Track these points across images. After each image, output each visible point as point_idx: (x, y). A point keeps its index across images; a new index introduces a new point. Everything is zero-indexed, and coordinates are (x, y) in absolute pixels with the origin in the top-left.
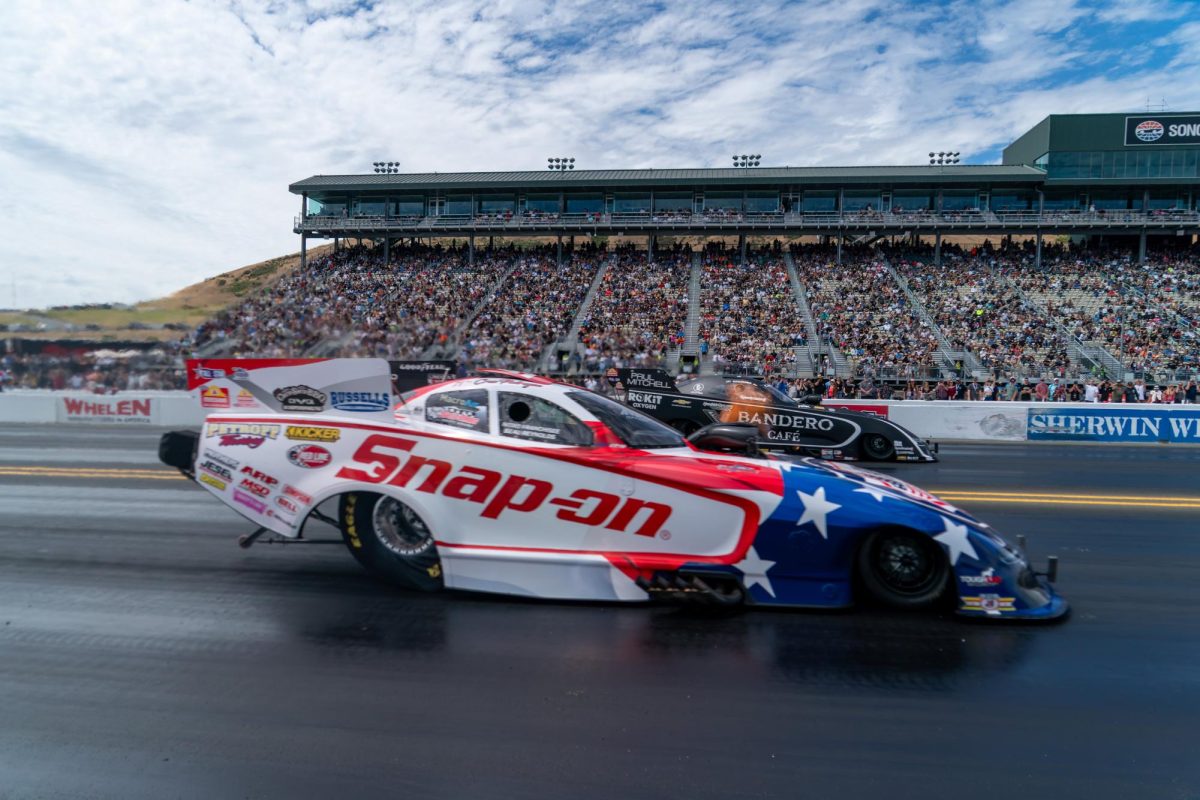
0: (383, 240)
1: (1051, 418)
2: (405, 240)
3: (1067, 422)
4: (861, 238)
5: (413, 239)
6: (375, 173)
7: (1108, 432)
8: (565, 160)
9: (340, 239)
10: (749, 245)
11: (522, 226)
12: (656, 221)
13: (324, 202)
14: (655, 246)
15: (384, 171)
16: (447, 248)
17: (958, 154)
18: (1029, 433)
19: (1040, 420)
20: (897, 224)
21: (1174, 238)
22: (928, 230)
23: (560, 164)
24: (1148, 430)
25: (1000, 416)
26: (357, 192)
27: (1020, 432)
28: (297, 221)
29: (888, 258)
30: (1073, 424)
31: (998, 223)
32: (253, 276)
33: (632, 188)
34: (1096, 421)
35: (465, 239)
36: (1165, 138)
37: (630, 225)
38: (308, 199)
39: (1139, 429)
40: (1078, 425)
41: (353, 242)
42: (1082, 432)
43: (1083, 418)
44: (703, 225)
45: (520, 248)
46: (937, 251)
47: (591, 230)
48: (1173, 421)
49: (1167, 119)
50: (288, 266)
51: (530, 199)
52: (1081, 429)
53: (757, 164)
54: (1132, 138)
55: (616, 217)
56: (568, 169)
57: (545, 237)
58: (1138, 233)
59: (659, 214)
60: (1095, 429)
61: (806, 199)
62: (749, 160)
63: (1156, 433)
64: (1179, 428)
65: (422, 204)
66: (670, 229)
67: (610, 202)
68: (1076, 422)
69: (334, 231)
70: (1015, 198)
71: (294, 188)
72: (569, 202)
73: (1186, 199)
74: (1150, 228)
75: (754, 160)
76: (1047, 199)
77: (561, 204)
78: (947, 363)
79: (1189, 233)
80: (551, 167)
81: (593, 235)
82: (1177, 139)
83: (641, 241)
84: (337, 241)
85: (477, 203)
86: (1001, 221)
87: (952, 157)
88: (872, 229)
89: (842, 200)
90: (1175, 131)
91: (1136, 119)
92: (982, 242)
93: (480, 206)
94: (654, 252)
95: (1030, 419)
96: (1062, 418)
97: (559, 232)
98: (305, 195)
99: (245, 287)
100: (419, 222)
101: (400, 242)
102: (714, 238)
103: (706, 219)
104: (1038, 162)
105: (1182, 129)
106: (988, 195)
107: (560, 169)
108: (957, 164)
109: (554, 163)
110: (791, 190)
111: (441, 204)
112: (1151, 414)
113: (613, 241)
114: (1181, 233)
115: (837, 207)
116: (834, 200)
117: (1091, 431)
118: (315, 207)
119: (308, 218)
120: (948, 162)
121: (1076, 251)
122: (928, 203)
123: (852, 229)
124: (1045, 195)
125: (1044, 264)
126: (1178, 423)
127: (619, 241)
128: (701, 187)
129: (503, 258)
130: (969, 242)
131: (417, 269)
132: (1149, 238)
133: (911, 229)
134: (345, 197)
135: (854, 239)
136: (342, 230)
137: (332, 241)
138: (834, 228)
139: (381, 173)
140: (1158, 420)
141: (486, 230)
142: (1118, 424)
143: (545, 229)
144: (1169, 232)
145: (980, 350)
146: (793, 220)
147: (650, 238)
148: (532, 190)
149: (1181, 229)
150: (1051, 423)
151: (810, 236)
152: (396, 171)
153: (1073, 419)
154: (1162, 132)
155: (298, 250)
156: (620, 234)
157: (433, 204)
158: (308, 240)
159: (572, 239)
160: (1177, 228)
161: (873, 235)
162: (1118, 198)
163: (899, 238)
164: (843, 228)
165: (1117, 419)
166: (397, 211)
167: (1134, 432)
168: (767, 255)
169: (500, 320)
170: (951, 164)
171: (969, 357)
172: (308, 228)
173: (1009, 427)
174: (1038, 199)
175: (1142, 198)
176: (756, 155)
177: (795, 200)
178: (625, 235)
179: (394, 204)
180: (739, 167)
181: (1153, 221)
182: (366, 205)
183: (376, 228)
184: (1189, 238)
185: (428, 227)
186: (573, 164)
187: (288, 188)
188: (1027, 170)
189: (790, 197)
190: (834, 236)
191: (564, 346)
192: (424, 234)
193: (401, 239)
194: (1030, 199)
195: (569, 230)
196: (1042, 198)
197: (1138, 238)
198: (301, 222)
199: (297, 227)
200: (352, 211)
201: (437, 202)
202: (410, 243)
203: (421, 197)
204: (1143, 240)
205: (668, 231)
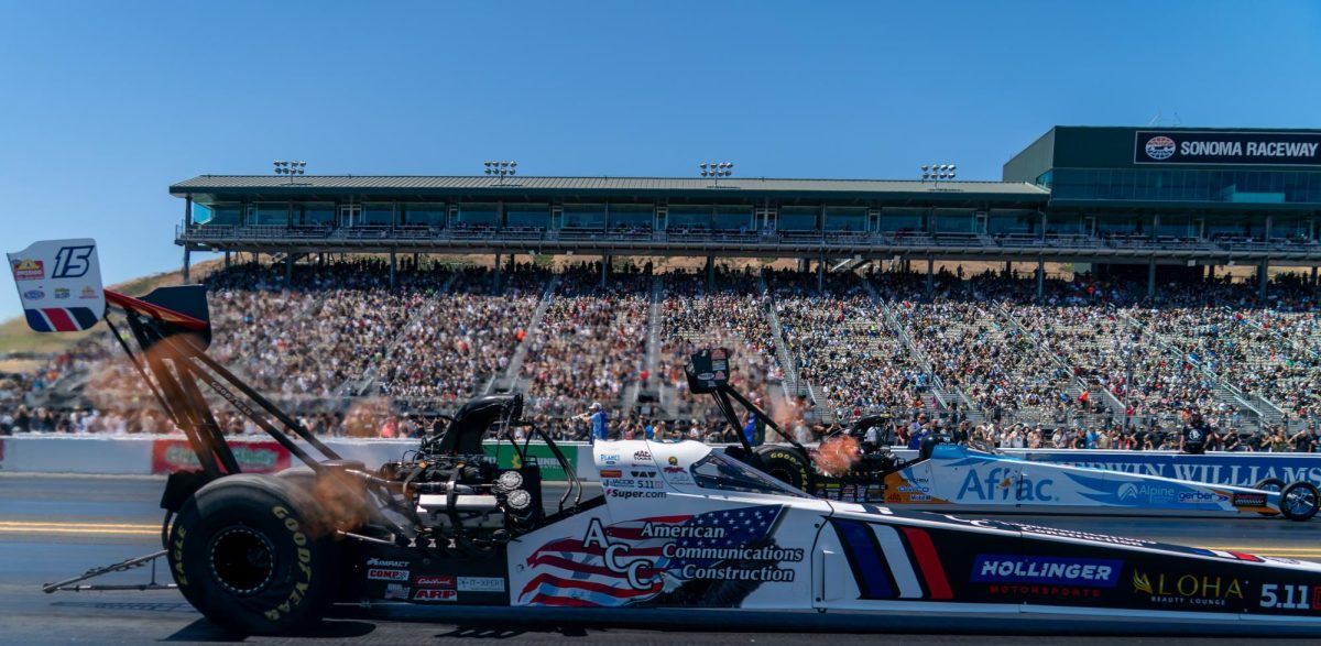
0: (285, 255)
2: (312, 255)
4: (845, 263)
5: (321, 256)
6: (278, 174)
8: (505, 165)
9: (233, 254)
10: (717, 268)
11: (452, 241)
12: (610, 238)
13: (214, 208)
14: (609, 266)
15: (286, 171)
17: (954, 169)
20: (886, 247)
21: (1185, 268)
22: (919, 255)
23: (499, 168)
26: (253, 197)
28: (180, 231)
29: (875, 286)
31: (997, 249)
33: (582, 199)
35: (384, 256)
36: (1177, 157)
37: (580, 243)
38: (193, 204)
41: (247, 257)
44: (665, 243)
45: (448, 268)
46: (931, 280)
47: (535, 249)
49: (1179, 136)
51: (463, 209)
53: (728, 174)
54: (1143, 156)
55: (565, 233)
56: (508, 174)
57: (480, 255)
58: (1146, 261)
59: (614, 231)
61: (784, 216)
62: (719, 171)
65: (333, 213)
66: (627, 247)
67: (558, 214)
69: (225, 243)
70: (1016, 220)
71: (174, 190)
72: (509, 214)
73: (1198, 225)
74: (1158, 257)
75: (725, 170)
76: (1051, 221)
77: (499, 216)
79: (1201, 263)
80: (488, 172)
81: (537, 253)
82: (1190, 158)
83: (594, 261)
84: (228, 259)
85: (399, 213)
86: (1000, 246)
87: (947, 172)
88: (857, 252)
89: (824, 217)
90: (1187, 149)
91: (1146, 135)
92: (981, 270)
93: (403, 217)
94: (607, 274)
97: (499, 250)
98: (189, 200)
100: (329, 234)
101: (305, 258)
102: (676, 261)
103: (669, 236)
104: (1043, 179)
105: (1195, 147)
106: (986, 216)
107: (500, 175)
108: (953, 179)
109: (493, 168)
110: (767, 204)
111: (356, 213)
113: (559, 262)
114: (1192, 263)
115: (819, 226)
116: (815, 217)
118: (203, 215)
119: (192, 228)
120: (944, 176)
122: (920, 224)
123: (835, 252)
124: (1049, 218)
127: (567, 261)
128: (663, 199)
131: (324, 293)
132: (1160, 267)
133: (901, 253)
134: (240, 202)
135: (837, 263)
136: (235, 243)
137: (222, 255)
138: (816, 251)
139: (283, 174)
141: (410, 246)
143: (482, 246)
144: (1179, 262)
146: (769, 239)
147: (604, 259)
148: (466, 198)
149: (1192, 259)
151: (787, 260)
152: (302, 172)
154: (1173, 149)
155: (180, 266)
156: (569, 253)
157: (346, 213)
158: (192, 254)
159: (512, 257)
160: (1188, 257)
161: (858, 259)
162: (1125, 223)
163: (887, 265)
164: (825, 251)
166: (302, 220)
170: (946, 179)
171: (963, 399)
172: (193, 240)
174: (1040, 222)
175: (1151, 223)
176: (727, 164)
177: (771, 217)
178: (574, 254)
179: (298, 213)
180: (708, 176)
181: (1164, 248)
182: (265, 212)
183: (276, 240)
184: (1201, 269)
185: (340, 240)
186: (516, 168)
187: (168, 190)
188: (1029, 188)
189: (766, 214)
190: (815, 259)
191: (502, 384)
192: (335, 249)
193: (308, 254)
194: (1032, 221)
195: (508, 247)
196: (1045, 220)
197: (1146, 267)
198: (184, 231)
199: (179, 237)
200: (247, 220)
201: (351, 210)
202: (318, 259)
203: (332, 203)
204: (1152, 268)
205: (626, 251)
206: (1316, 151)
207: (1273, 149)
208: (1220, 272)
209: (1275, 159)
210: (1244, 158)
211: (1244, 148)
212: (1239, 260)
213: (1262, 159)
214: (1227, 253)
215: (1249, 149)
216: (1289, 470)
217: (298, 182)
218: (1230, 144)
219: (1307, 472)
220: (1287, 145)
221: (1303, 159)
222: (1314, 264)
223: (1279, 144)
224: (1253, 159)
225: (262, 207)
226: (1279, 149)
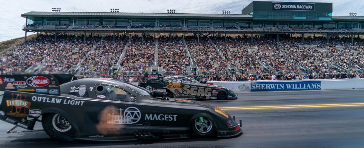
0: (54, 33)
1: (257, 85)
2: (62, 33)
3: (261, 86)
4: (204, 34)
5: (65, 33)
6: (53, 11)
7: (271, 88)
8: (116, 9)
10: (172, 36)
11: (102, 29)
12: (144, 29)
13: (34, 20)
14: (144, 36)
15: (55, 11)
16: (76, 36)
17: (230, 11)
18: (251, 89)
19: (254, 85)
20: (214, 30)
21: (285, 35)
22: (223, 32)
23: (114, 10)
24: (281, 87)
25: (244, 85)
26: (46, 18)
27: (249, 90)
28: (24, 26)
29: (212, 40)
30: (262, 87)
32: (6, 45)
33: (137, 19)
34: (268, 86)
35: (83, 33)
36: (281, 8)
37: (136, 30)
38: (28, 19)
39: (279, 88)
40: (264, 87)
41: (44, 33)
42: (265, 89)
43: (265, 85)
44: (158, 30)
45: (101, 36)
46: (226, 38)
47: (124, 31)
48: (287, 85)
49: (282, 4)
50: (19, 41)
51: (105, 21)
52: (264, 88)
53: (174, 12)
54: (274, 8)
55: (132, 27)
56: (117, 12)
57: (109, 33)
58: (276, 34)
59: (146, 27)
60: (268, 87)
61: (189, 23)
62: (172, 11)
63: (283, 88)
64: (289, 86)
65: (68, 22)
66: (149, 31)
67: (130, 22)
68: (263, 86)
69: (37, 30)
70: (245, 24)
71: (23, 16)
72: (117, 22)
73: (287, 24)
74: (279, 32)
75: (174, 11)
76: (253, 24)
77: (115, 23)
78: (229, 70)
79: (289, 34)
80: (111, 11)
81: (125, 32)
82: (284, 9)
83: (140, 35)
84: (38, 33)
85: (87, 22)
86: (242, 30)
87: (228, 12)
88: (207, 32)
89: (199, 23)
90: (284, 7)
91: (274, 3)
92: (237, 36)
93: (88, 23)
94: (144, 38)
95: (251, 86)
96: (259, 85)
97: (114, 31)
98: (27, 18)
99: (3, 49)
100: (67, 27)
101: (60, 34)
102: (162, 34)
103: (160, 28)
104: (251, 14)
106: (238, 23)
107: (114, 12)
108: (230, 14)
109: (113, 10)
110: (184, 20)
111: (75, 22)
112: (282, 83)
113: (131, 35)
114: (287, 34)
115: (197, 25)
116: (197, 23)
117: (267, 89)
118: (31, 22)
119: (28, 26)
120: (228, 13)
121: (262, 38)
122: (222, 25)
123: (202, 32)
124: (253, 23)
125: (253, 42)
126: (288, 85)
127: (133, 34)
128: (158, 19)
129: (95, 39)
130: (234, 36)
131: (66, 43)
132: (280, 35)
133: (218, 32)
134: (42, 19)
135: (203, 35)
136: (40, 30)
137: (36, 33)
138: (197, 31)
139: (54, 11)
140: (283, 84)
141: (90, 31)
142: (274, 86)
143: (109, 31)
144: (284, 33)
145: (238, 66)
146: (185, 29)
147: (143, 34)
148: (105, 18)
150: (257, 87)
151: (190, 34)
152: (60, 11)
153: (262, 85)
154: (281, 7)
155: (24, 36)
156: (133, 32)
157: (72, 22)
158: (27, 33)
159: (118, 33)
160: (286, 32)
161: (208, 33)
162: (271, 24)
163: (215, 35)
164: (199, 31)
165: (273, 85)
166: (60, 24)
167: (278, 88)
168: (178, 39)
169: (94, 59)
170: (228, 14)
171: (236, 68)
172: (28, 29)
173: (246, 88)
174: (251, 24)
175: (277, 24)
176: (174, 9)
177: (186, 23)
178: (135, 33)
179: (59, 22)
180: (169, 13)
181: (280, 30)
182: (49, 22)
183: (52, 29)
184: (289, 35)
185: (70, 29)
186: (119, 10)
187: (21, 15)
188: (248, 16)
189: (184, 22)
190: (197, 33)
191: (115, 67)
192: (69, 31)
193: (61, 33)
194: (249, 24)
195: (117, 31)
196: (252, 24)
197: (277, 35)
198: (25, 27)
199: (24, 28)
200: (44, 24)
201: (74, 21)
202: (64, 34)
203: (68, 19)
204: (278, 35)
205: (148, 32)
206: (312, 7)
207: (303, 7)
208: (293, 36)
209: (303, 9)
210: (296, 9)
211: (296, 7)
212: (297, 33)
213: (300, 9)
214: (294, 31)
215: (297, 7)
216: (313, 84)
217: (58, 14)
218: (293, 6)
219: (317, 85)
220: (306, 6)
221: (309, 9)
222: (314, 34)
223: (304, 6)
224: (298, 9)
225: (48, 20)
226: (304, 7)
